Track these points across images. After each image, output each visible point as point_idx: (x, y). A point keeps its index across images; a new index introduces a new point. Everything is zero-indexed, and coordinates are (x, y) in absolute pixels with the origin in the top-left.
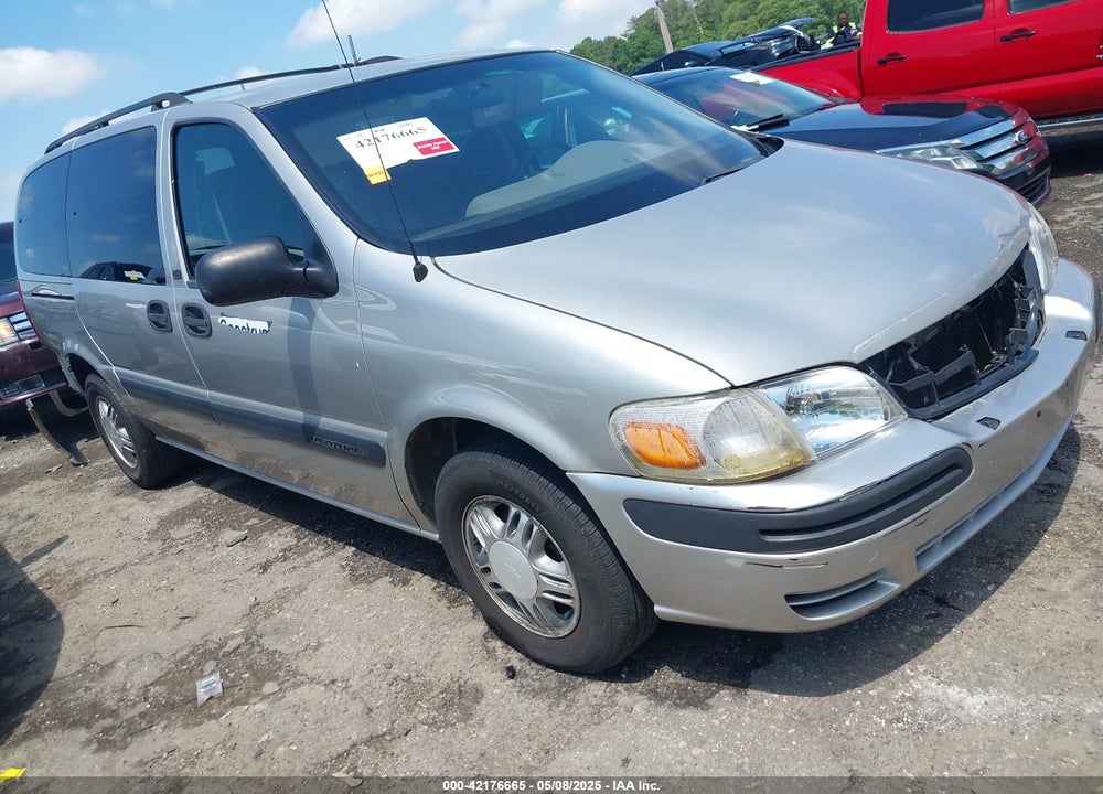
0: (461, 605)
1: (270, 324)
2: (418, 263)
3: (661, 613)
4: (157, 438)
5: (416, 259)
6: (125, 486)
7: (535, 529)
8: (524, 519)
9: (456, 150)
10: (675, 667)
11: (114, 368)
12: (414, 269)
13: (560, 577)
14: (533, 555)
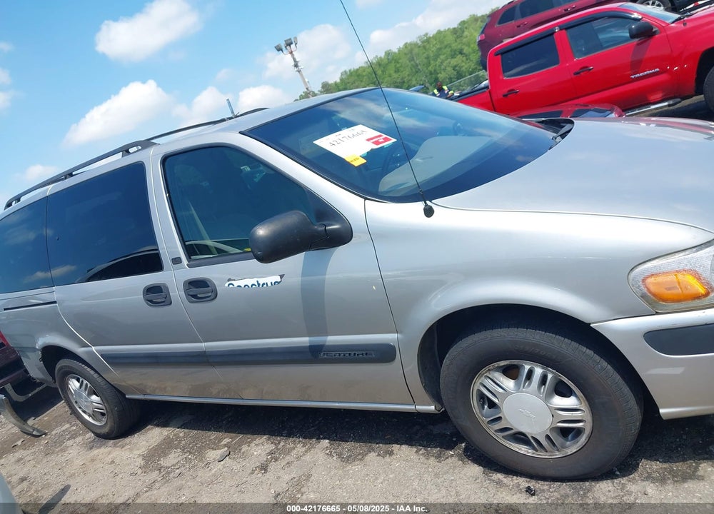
0: (447, 458)
1: (282, 276)
2: (426, 205)
3: (665, 414)
4: (127, 396)
5: (426, 203)
6: (92, 442)
7: (550, 376)
8: (538, 371)
9: (394, 140)
10: (652, 457)
11: (94, 349)
12: (424, 209)
13: (574, 407)
14: (548, 397)
